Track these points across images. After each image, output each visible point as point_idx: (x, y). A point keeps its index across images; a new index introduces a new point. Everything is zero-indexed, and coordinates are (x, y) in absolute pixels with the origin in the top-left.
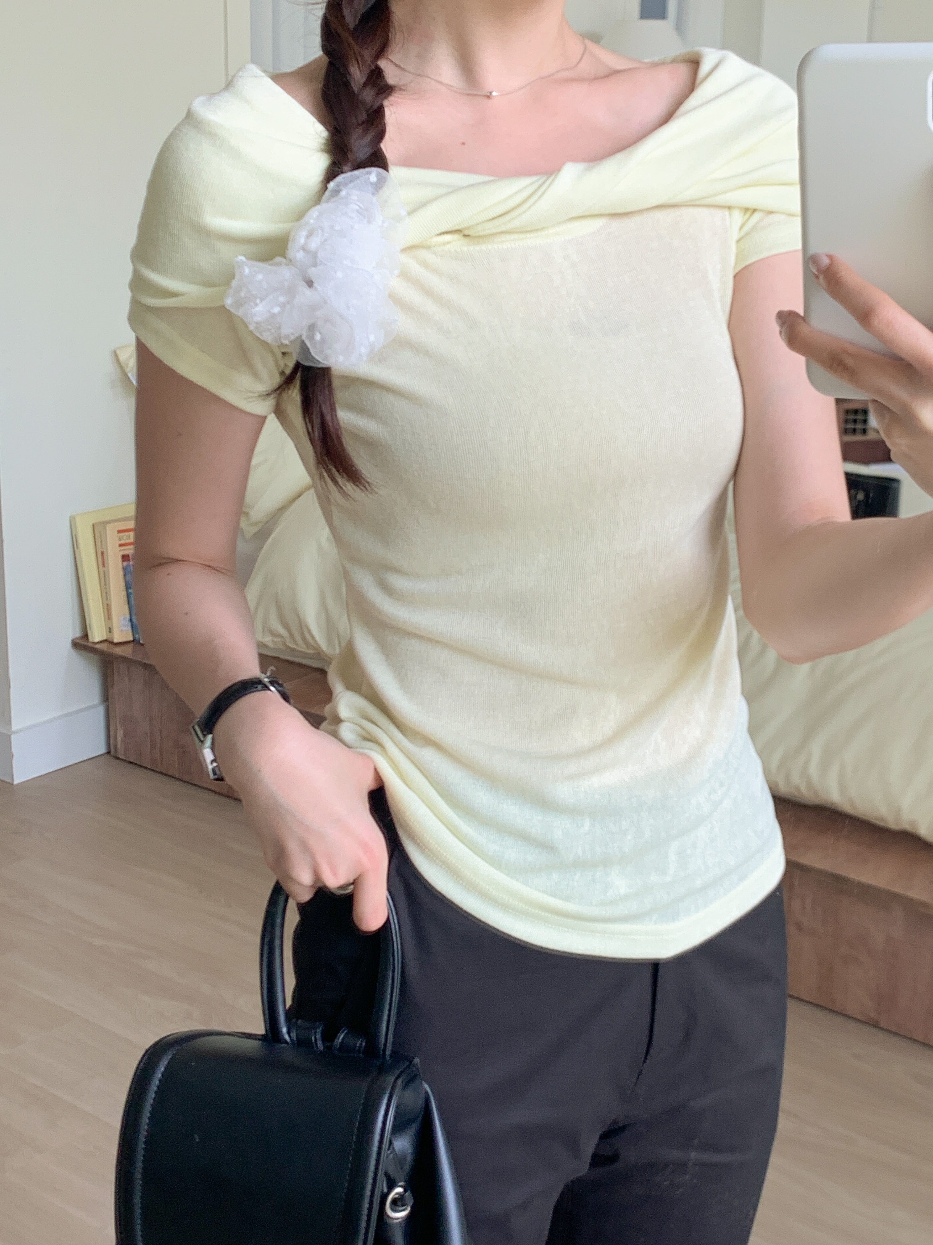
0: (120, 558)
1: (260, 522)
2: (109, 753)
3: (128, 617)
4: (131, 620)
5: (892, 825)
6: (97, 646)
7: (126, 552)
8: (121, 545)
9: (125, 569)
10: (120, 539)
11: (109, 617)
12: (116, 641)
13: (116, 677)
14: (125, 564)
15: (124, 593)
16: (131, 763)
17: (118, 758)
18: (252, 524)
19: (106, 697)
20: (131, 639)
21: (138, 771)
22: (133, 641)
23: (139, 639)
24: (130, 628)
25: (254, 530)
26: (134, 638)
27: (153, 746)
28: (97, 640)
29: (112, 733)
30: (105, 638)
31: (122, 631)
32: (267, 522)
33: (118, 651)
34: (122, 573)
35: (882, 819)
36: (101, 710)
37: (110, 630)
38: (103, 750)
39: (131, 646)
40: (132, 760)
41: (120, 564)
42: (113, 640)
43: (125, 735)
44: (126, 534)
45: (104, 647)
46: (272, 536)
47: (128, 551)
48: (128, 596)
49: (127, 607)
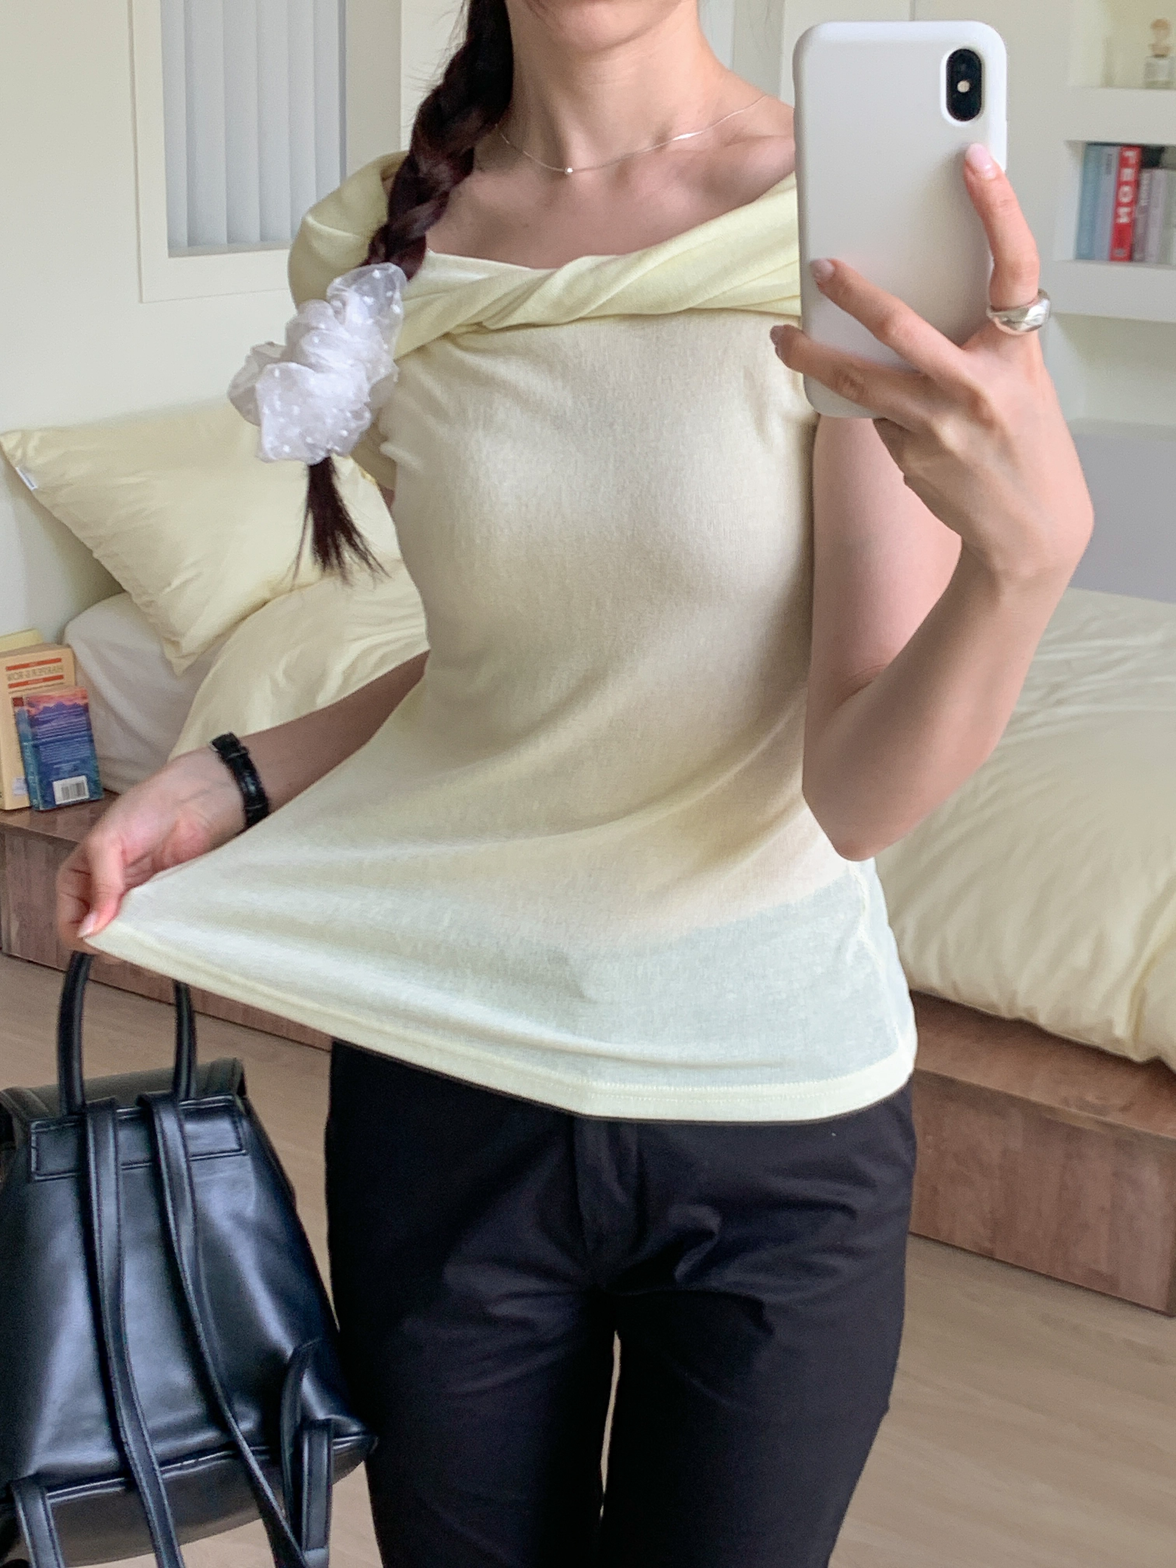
0: (10, 703)
1: (194, 654)
3: (23, 777)
4: (26, 781)
5: (1005, 1013)
7: (15, 695)
8: (11, 686)
9: (16, 715)
10: (9, 679)
12: (7, 808)
13: (8, 855)
14: (17, 709)
15: (16, 748)
16: (29, 962)
17: (11, 956)
18: (183, 657)
20: (27, 805)
21: (37, 970)
22: (30, 808)
23: (38, 804)
24: (25, 792)
25: (186, 663)
26: (31, 801)
29: (3, 925)
31: (16, 795)
32: (203, 653)
33: (12, 821)
34: (13, 721)
35: (994, 1006)
39: (27, 813)
40: (31, 959)
41: (10, 709)
42: (3, 806)
43: (22, 926)
44: (18, 671)
46: (213, 671)
47: (19, 692)
48: (22, 749)
49: (20, 766)
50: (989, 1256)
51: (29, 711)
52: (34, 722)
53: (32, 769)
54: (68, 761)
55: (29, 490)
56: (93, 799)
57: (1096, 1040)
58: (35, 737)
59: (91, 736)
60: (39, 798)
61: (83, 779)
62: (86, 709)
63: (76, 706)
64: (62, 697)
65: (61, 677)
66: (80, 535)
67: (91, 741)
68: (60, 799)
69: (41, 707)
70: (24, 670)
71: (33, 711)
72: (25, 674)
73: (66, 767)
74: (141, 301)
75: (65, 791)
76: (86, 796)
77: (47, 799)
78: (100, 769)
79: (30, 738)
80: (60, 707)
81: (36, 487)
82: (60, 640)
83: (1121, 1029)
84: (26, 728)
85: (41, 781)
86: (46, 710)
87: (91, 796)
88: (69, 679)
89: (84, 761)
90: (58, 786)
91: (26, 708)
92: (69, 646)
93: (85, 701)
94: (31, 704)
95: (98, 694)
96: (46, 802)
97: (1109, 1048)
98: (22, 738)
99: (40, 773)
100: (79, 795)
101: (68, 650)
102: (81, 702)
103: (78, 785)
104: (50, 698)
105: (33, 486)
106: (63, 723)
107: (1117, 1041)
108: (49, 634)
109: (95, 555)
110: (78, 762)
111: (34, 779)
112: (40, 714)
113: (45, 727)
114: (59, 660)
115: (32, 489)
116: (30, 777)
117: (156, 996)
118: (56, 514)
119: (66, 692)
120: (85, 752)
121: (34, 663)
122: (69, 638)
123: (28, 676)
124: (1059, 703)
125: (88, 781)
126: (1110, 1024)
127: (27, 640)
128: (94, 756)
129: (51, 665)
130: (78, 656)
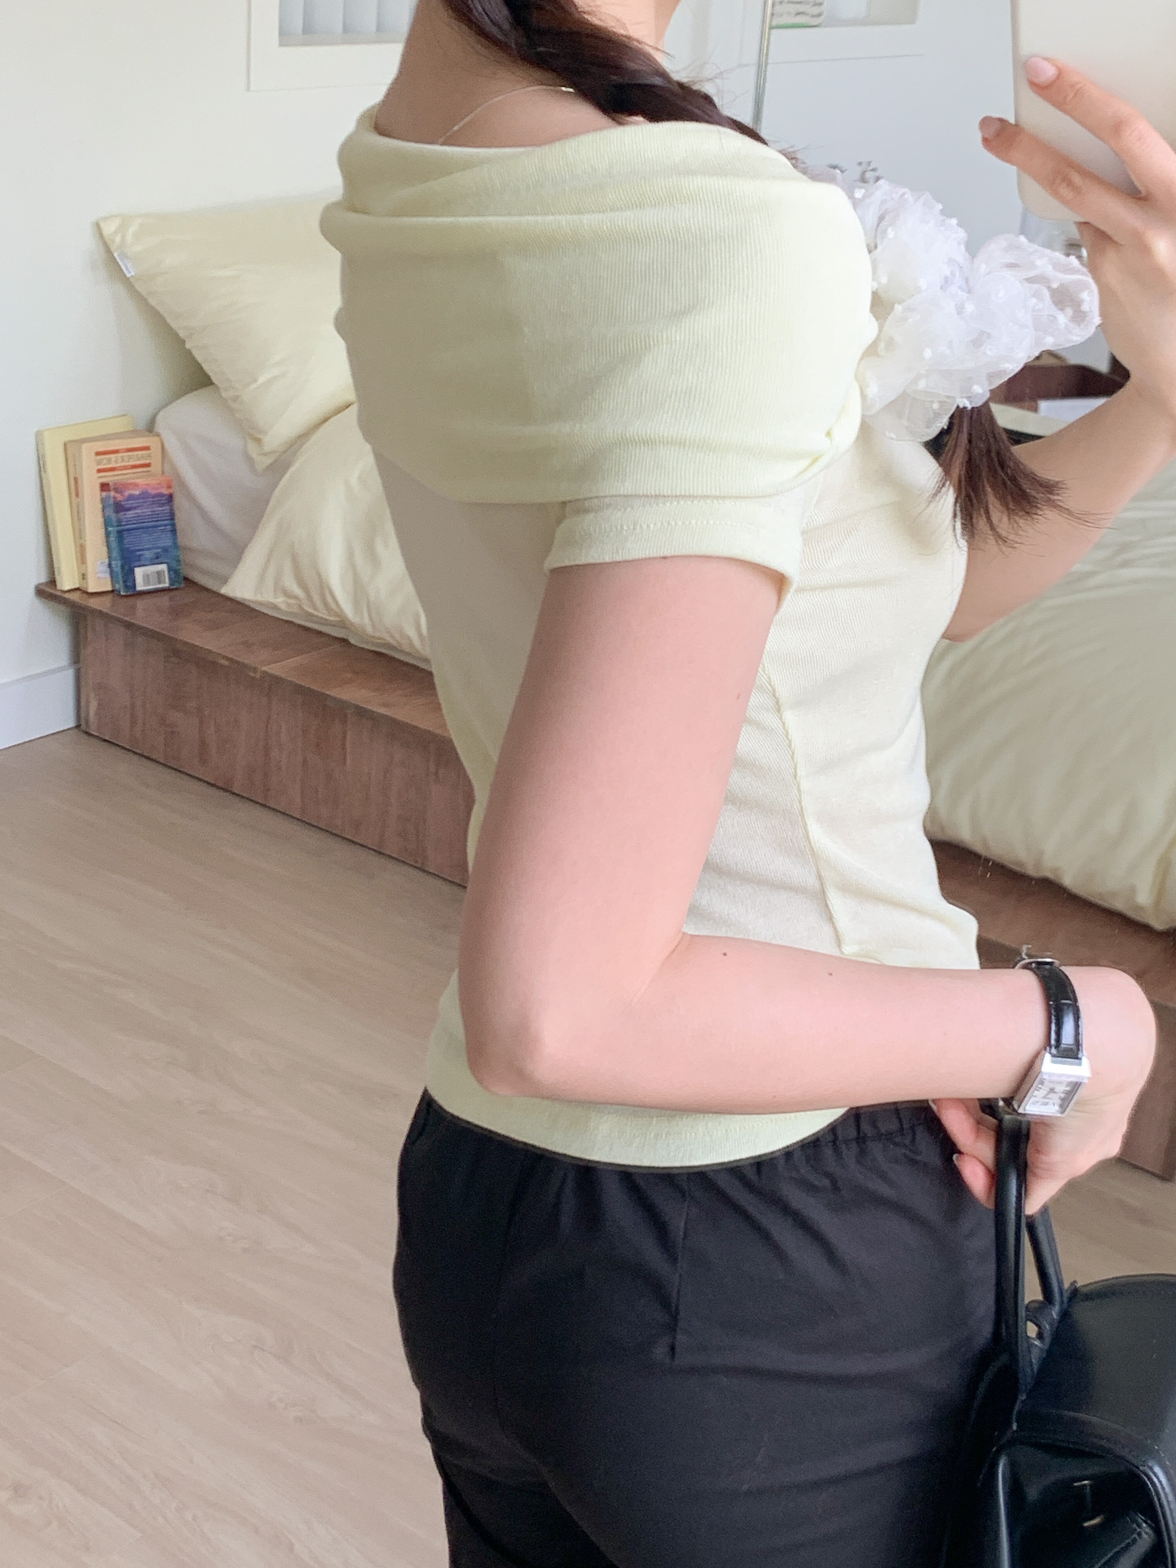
0: (98, 488)
1: (275, 452)
2: (78, 726)
3: (107, 561)
4: (110, 565)
5: (1031, 870)
6: (67, 596)
7: (104, 480)
8: (99, 471)
9: (103, 501)
10: (99, 464)
11: (82, 558)
12: (90, 590)
13: (89, 634)
14: (104, 494)
15: (102, 532)
16: (105, 740)
17: (89, 735)
18: (265, 455)
19: (77, 658)
20: (110, 588)
21: (113, 750)
22: (112, 591)
23: (120, 589)
24: (108, 576)
25: (269, 461)
26: (113, 586)
27: (133, 723)
28: (67, 587)
29: (83, 703)
30: (77, 586)
31: (98, 578)
32: (284, 452)
33: (94, 603)
34: (100, 506)
35: (1021, 864)
36: (70, 674)
37: (84, 577)
38: (71, 723)
39: (109, 598)
40: (107, 738)
41: (97, 494)
42: (87, 588)
43: (100, 705)
44: (107, 456)
45: (75, 597)
46: (292, 469)
47: (109, 478)
48: (108, 535)
49: (105, 549)
51: (114, 498)
52: (119, 507)
53: (115, 554)
54: (148, 549)
55: (125, 276)
56: (173, 587)
57: (1119, 905)
58: (119, 523)
59: (173, 525)
60: (121, 582)
61: (164, 567)
62: (170, 497)
63: (160, 495)
64: (148, 485)
65: (148, 465)
66: (174, 324)
67: (174, 531)
68: (140, 586)
69: (127, 493)
70: (112, 456)
71: (119, 497)
72: (114, 461)
73: (148, 554)
74: (248, 89)
75: (146, 577)
76: (167, 585)
77: (128, 584)
78: (181, 558)
79: (115, 524)
80: (144, 495)
81: (133, 273)
82: (150, 428)
83: (1144, 897)
84: (110, 512)
85: (122, 567)
86: (131, 497)
87: (171, 584)
88: (156, 467)
89: (165, 550)
90: (139, 573)
91: (112, 494)
92: (158, 435)
93: (171, 491)
94: (116, 490)
95: (182, 484)
96: (126, 587)
97: (1131, 914)
98: (107, 523)
99: (123, 558)
100: (160, 582)
101: (157, 439)
102: (165, 491)
103: (159, 574)
104: (136, 485)
105: (130, 272)
106: (147, 511)
107: (1139, 908)
108: (141, 421)
109: (188, 346)
110: (160, 550)
111: (117, 564)
112: (125, 501)
113: (130, 514)
114: (147, 448)
115: (128, 275)
116: (113, 563)
117: (220, 784)
118: (153, 302)
119: (152, 481)
120: (166, 541)
121: (123, 449)
122: (160, 427)
123: (116, 462)
124: (1126, 564)
125: (170, 569)
126: (1133, 890)
127: (119, 426)
128: (176, 545)
129: (140, 453)
130: (166, 445)
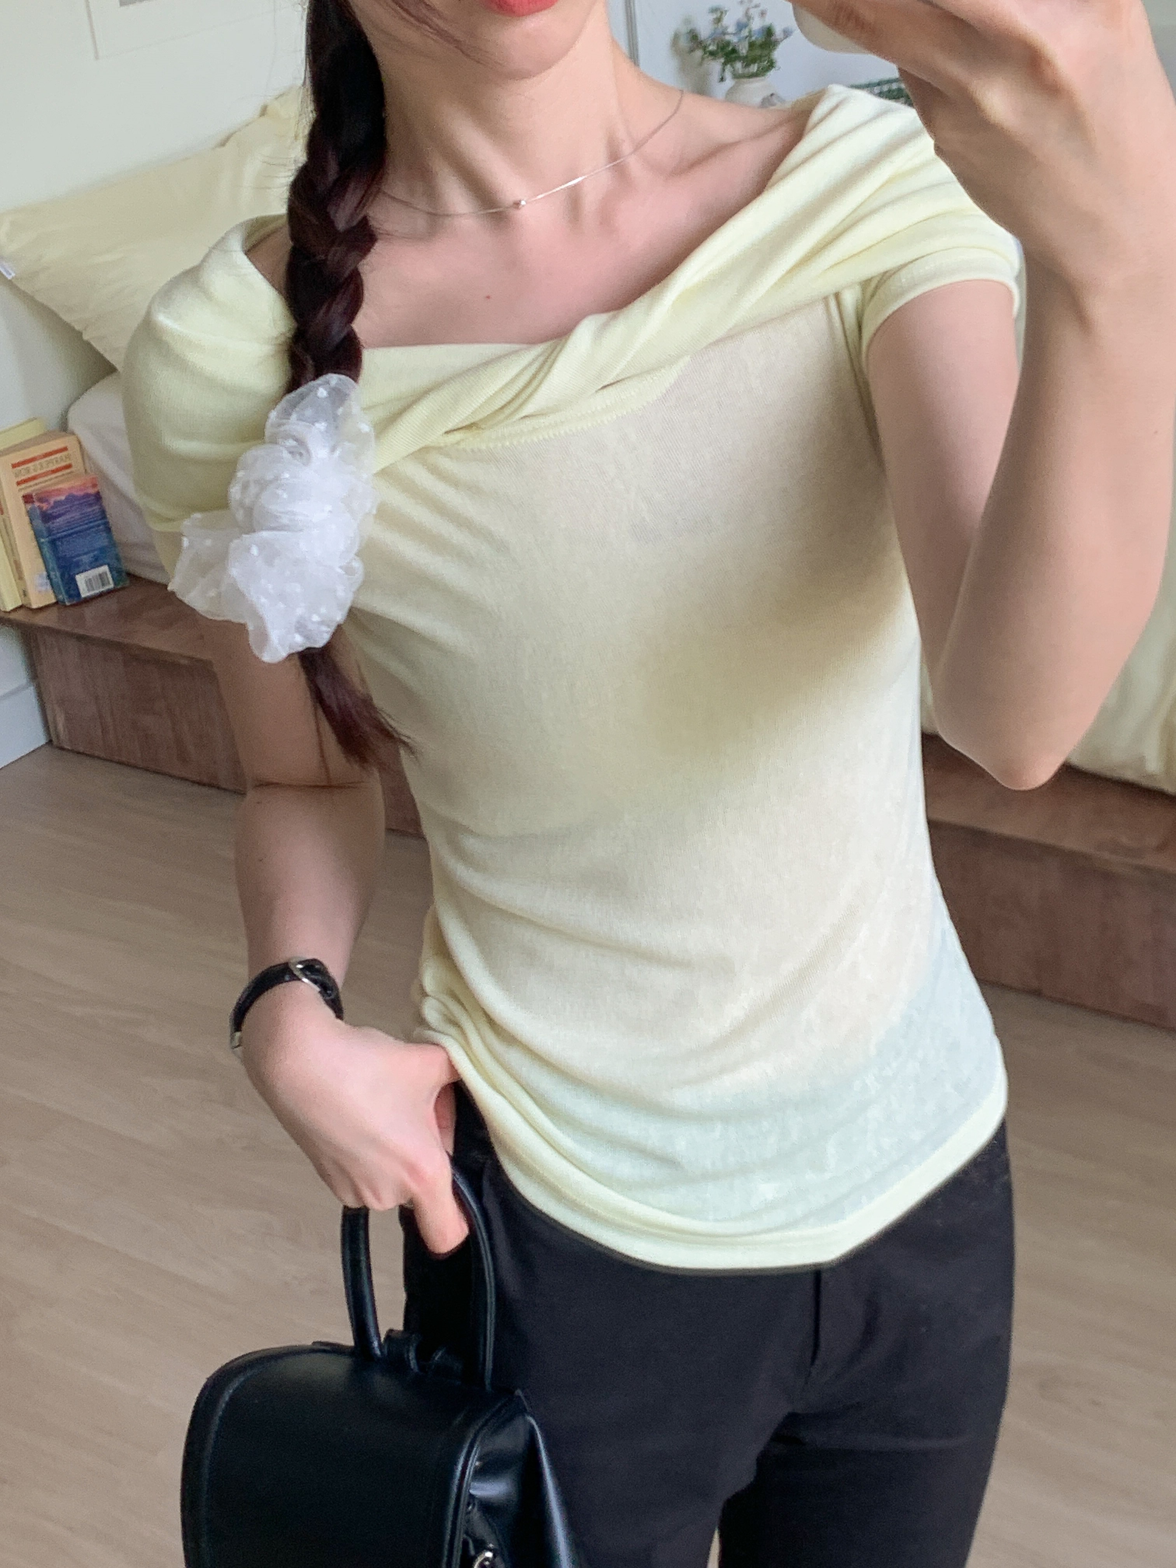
0: (21, 501)
2: (50, 742)
3: (45, 573)
4: (49, 576)
6: (12, 616)
7: (26, 492)
8: (19, 483)
9: (30, 513)
10: (17, 476)
11: (20, 576)
12: (34, 606)
13: (42, 650)
14: (29, 506)
15: (35, 543)
16: (80, 752)
17: (62, 749)
19: (34, 673)
20: (54, 601)
22: (57, 603)
23: (64, 599)
24: (49, 587)
26: (56, 597)
27: (104, 731)
28: (9, 608)
29: (50, 718)
30: (20, 604)
31: (40, 592)
33: (40, 620)
34: (27, 519)
36: (30, 693)
37: (25, 594)
38: (42, 741)
39: (55, 609)
40: (81, 749)
41: (23, 508)
42: (30, 604)
43: (68, 719)
44: (24, 467)
45: (19, 616)
47: (31, 488)
48: (40, 546)
49: (40, 560)
50: (1037, 993)
51: (40, 508)
52: (47, 517)
53: (52, 564)
54: (86, 554)
55: (6, 278)
56: (119, 587)
57: (1130, 775)
58: (50, 532)
59: (106, 524)
60: (64, 593)
61: (105, 569)
62: (98, 497)
63: (87, 495)
64: (72, 487)
65: (69, 466)
66: (66, 318)
67: (108, 530)
68: (85, 593)
69: (52, 501)
70: (30, 465)
71: (45, 506)
72: (33, 469)
73: (86, 559)
74: (97, 57)
75: (89, 582)
76: (111, 586)
77: (72, 592)
78: (121, 555)
79: (45, 534)
80: (71, 499)
81: (13, 275)
82: (64, 427)
84: (38, 522)
85: (62, 576)
86: (58, 504)
87: (115, 584)
88: (78, 465)
89: (102, 550)
90: (81, 579)
91: (37, 504)
92: (73, 433)
93: (96, 490)
94: (41, 500)
95: (107, 480)
96: (70, 596)
97: (1145, 782)
98: (37, 535)
99: (60, 567)
100: (103, 585)
101: (72, 438)
102: (92, 491)
103: (101, 576)
104: (59, 491)
105: (10, 274)
106: (76, 515)
107: (1151, 776)
108: (53, 422)
109: (86, 337)
110: (96, 552)
111: (56, 575)
112: (52, 508)
113: (60, 521)
114: (65, 449)
115: (9, 278)
116: (52, 573)
118: (40, 298)
119: (76, 483)
120: (102, 541)
121: (40, 456)
122: (72, 424)
123: (35, 470)
125: (111, 570)
126: (1142, 759)
127: (31, 431)
128: (113, 544)
129: (58, 455)
130: (84, 444)
